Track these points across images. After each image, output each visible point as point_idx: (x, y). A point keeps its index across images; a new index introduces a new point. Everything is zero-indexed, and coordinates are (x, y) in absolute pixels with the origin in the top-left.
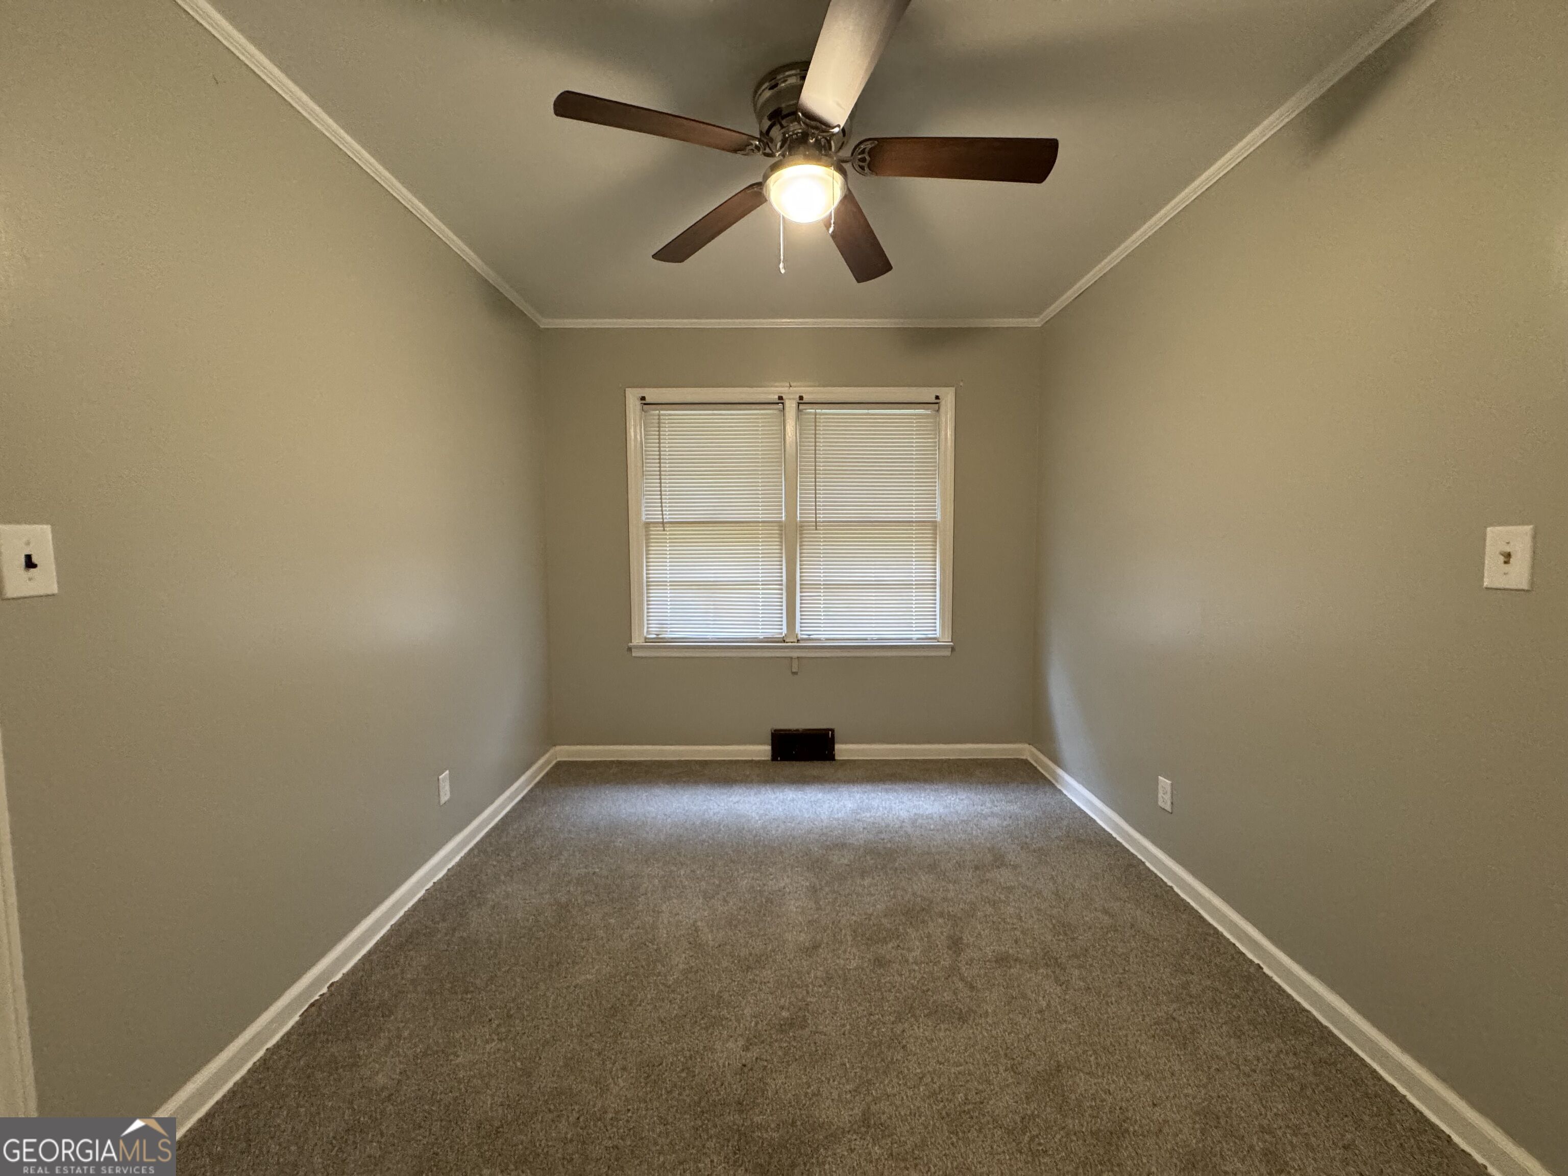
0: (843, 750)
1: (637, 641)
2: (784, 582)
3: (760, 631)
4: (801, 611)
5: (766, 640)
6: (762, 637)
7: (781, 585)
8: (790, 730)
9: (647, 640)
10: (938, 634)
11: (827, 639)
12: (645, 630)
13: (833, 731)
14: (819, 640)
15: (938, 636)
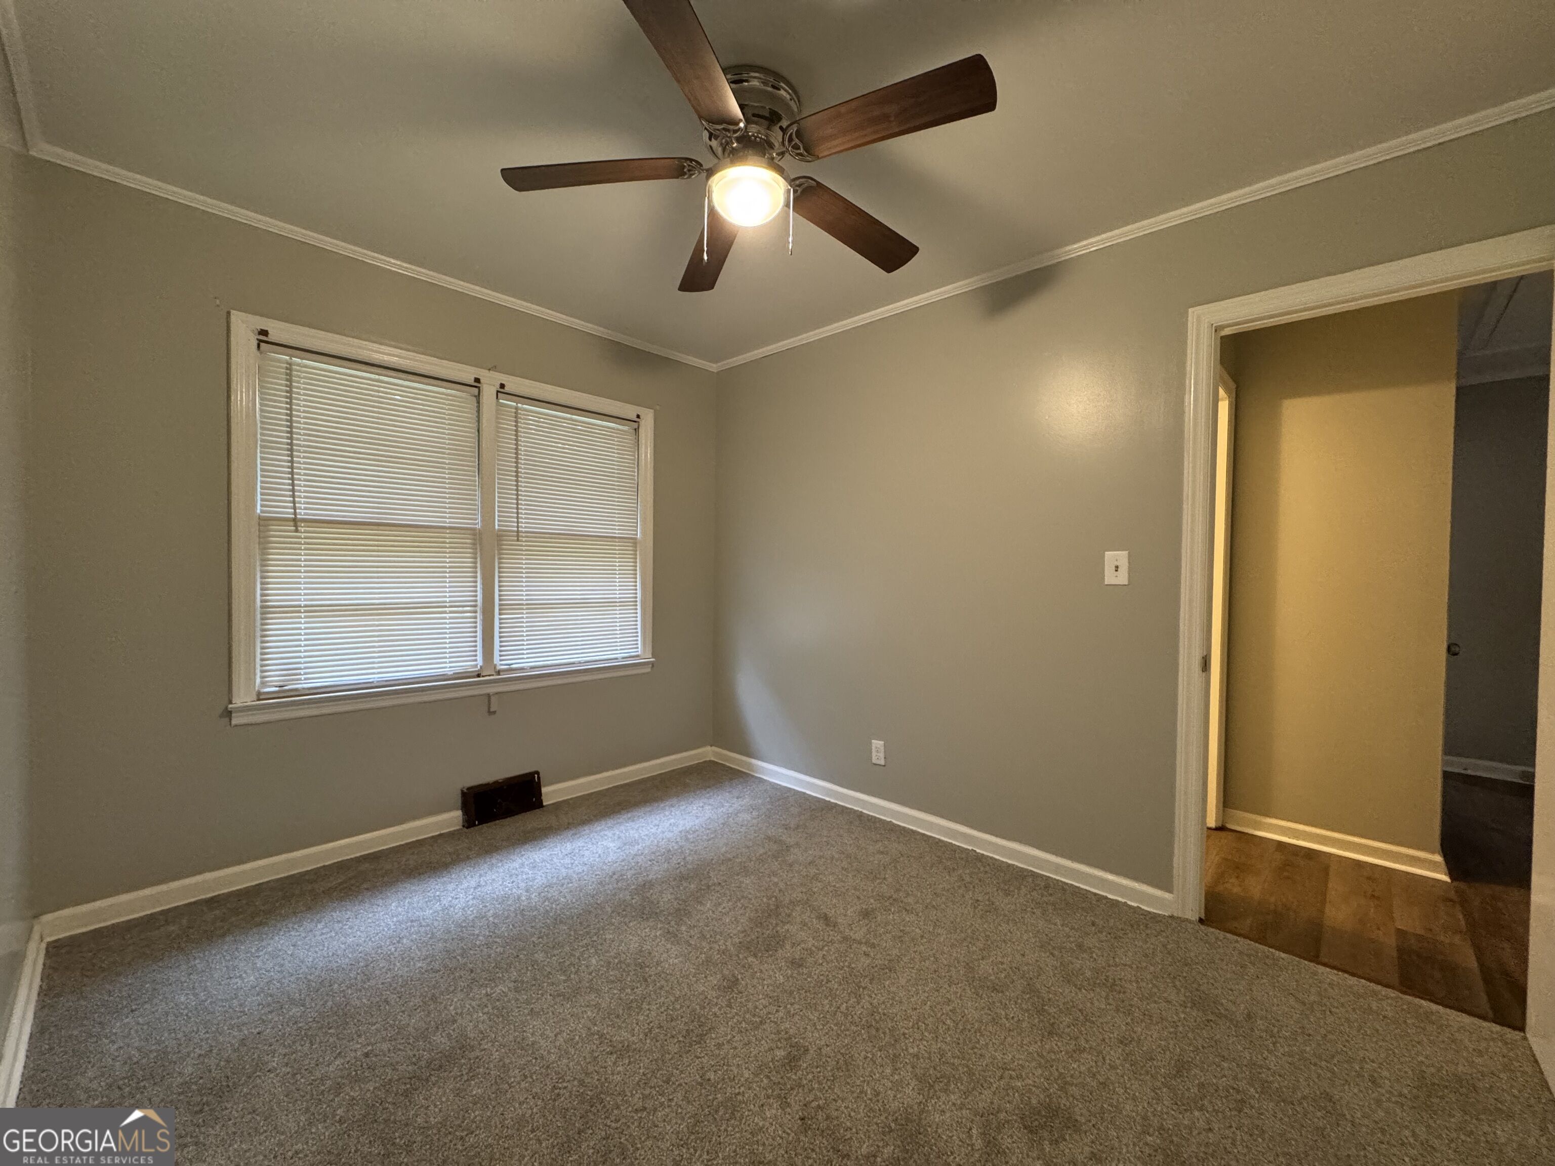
0: (551, 793)
1: (242, 698)
2: (479, 603)
3: (448, 665)
4: (500, 637)
5: (456, 676)
6: (452, 673)
7: (475, 606)
8: (488, 784)
9: (260, 696)
10: (639, 651)
11: (532, 668)
12: (258, 680)
13: (538, 773)
14: (522, 669)
15: (639, 653)
